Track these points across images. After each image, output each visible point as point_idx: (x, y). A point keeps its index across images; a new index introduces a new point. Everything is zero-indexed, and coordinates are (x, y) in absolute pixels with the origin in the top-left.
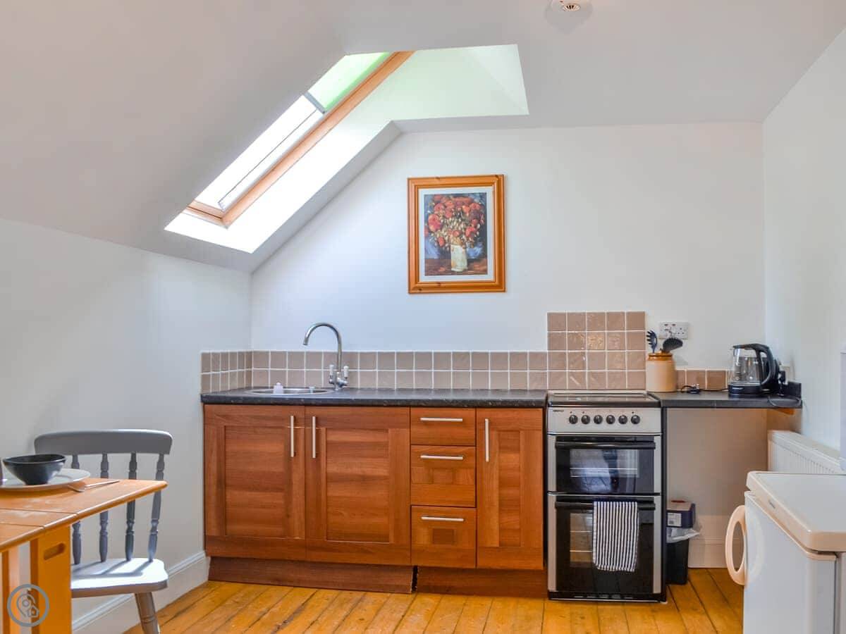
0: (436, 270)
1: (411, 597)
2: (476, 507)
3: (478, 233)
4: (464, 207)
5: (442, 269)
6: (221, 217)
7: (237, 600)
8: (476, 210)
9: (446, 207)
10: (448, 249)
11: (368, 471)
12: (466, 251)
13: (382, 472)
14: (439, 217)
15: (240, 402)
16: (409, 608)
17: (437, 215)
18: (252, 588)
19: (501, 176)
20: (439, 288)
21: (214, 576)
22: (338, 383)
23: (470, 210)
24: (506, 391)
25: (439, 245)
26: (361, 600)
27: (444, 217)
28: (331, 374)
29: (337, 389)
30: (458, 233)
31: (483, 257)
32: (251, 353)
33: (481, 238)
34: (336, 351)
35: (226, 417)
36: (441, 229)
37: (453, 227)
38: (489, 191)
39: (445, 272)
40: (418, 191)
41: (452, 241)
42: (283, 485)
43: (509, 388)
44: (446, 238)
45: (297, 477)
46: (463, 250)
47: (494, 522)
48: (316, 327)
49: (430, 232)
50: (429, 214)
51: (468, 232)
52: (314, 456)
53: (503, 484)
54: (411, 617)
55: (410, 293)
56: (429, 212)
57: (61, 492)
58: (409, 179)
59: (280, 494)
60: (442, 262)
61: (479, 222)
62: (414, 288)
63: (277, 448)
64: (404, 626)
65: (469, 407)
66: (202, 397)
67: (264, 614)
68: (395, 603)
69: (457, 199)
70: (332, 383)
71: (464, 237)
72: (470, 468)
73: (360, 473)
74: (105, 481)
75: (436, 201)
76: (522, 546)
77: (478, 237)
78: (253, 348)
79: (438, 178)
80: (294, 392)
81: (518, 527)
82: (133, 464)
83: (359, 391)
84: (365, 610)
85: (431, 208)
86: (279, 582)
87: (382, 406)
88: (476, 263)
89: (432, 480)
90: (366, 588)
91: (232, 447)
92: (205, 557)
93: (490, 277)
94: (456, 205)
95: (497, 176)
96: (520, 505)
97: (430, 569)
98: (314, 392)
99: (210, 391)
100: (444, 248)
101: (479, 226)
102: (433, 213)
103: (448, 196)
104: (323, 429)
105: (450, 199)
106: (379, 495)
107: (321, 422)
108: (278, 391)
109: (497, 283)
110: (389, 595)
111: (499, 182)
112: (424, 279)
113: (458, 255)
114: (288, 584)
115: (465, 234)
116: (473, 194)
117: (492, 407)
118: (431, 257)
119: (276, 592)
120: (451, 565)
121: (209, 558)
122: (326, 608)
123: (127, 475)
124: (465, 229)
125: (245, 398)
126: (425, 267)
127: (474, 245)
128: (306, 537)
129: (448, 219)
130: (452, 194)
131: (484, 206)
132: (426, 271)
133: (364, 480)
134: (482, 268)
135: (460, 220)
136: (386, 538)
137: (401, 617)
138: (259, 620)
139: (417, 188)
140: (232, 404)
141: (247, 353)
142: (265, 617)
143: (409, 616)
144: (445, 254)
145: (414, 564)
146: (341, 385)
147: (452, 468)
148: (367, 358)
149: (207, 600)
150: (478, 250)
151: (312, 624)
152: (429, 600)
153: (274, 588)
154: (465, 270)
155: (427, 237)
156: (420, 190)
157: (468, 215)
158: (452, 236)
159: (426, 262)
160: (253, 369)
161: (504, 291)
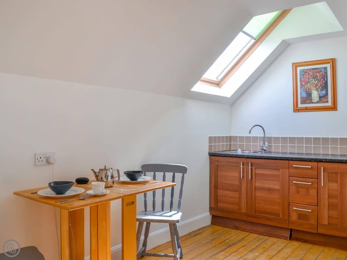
0: (305, 101)
1: (288, 241)
2: (317, 206)
3: (324, 85)
4: (317, 74)
5: (308, 101)
6: (218, 84)
7: (219, 233)
8: (323, 75)
9: (309, 74)
10: (310, 92)
11: (271, 186)
12: (318, 93)
13: (277, 187)
14: (306, 79)
15: (223, 155)
16: (286, 246)
17: (305, 78)
18: (226, 229)
19: (334, 59)
20: (307, 109)
21: (213, 223)
22: (264, 150)
23: (320, 75)
24: (338, 155)
25: (306, 91)
26: (267, 240)
27: (308, 78)
28: (261, 146)
29: (263, 152)
30: (315, 85)
31: (326, 96)
32: (231, 137)
33: (325, 87)
34: (263, 136)
35: (217, 161)
36: (307, 84)
37: (313, 83)
38: (328, 66)
39: (309, 102)
40: (297, 68)
41: (312, 89)
42: (238, 190)
43: (339, 154)
44: (310, 88)
45: (244, 187)
46: (317, 93)
47: (325, 213)
48: (255, 126)
49: (303, 85)
50: (302, 78)
51: (319, 85)
52: (250, 179)
53: (329, 197)
54: (285, 250)
55: (294, 112)
56: (302, 77)
57: (139, 184)
58: (293, 64)
59: (237, 193)
60: (308, 98)
61: (324, 80)
62: (296, 110)
63: (236, 174)
64: (281, 253)
65: (314, 161)
66: (209, 153)
67: (227, 239)
68: (280, 243)
69: (314, 71)
70: (262, 149)
71: (317, 87)
72: (315, 188)
73: (268, 187)
74: (155, 181)
75: (304, 72)
76: (339, 226)
77: (324, 86)
78: (232, 135)
79: (305, 62)
80: (246, 152)
81: (337, 217)
82: (164, 176)
83: (273, 153)
84: (267, 244)
85: (303, 75)
86: (236, 228)
87: (277, 159)
88: (323, 98)
89: (298, 192)
90: (270, 235)
91: (219, 173)
92: (209, 215)
93: (330, 104)
94: (314, 73)
95: (332, 59)
96: (338, 207)
97: (297, 231)
98: (253, 153)
99: (213, 151)
100: (308, 92)
101: (324, 82)
102: (303, 77)
103: (310, 69)
104: (254, 168)
105: (311, 71)
106: (276, 196)
107: (253, 165)
108: (239, 152)
109: (333, 107)
110: (279, 239)
111: (333, 62)
112: (300, 105)
113: (315, 95)
114: (240, 229)
115: (318, 85)
116: (321, 68)
117: (325, 162)
118: (303, 96)
119: (234, 232)
120: (305, 230)
121: (212, 216)
122: (252, 241)
123: (162, 180)
124: (318, 83)
125: (224, 154)
126: (301, 101)
127: (322, 90)
128: (247, 211)
129: (310, 79)
130: (312, 69)
131: (326, 73)
132: (301, 102)
133: (270, 190)
134: (326, 100)
135: (315, 80)
136: (279, 215)
137: (281, 249)
138: (224, 241)
139: (296, 67)
140: (219, 156)
141: (229, 137)
142: (227, 241)
143: (285, 249)
144: (309, 95)
145: (290, 227)
146: (265, 150)
147: (307, 188)
148: (277, 139)
149: (208, 231)
150: (324, 92)
151: (243, 246)
152: (296, 244)
153: (233, 230)
154: (318, 101)
155: (301, 88)
156: (298, 68)
157: (319, 77)
158: (312, 87)
159: (301, 98)
160: (232, 143)
161: (336, 110)
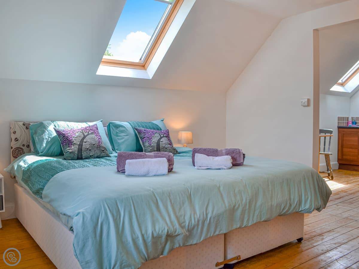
6: (342, 85)
21: (339, 168)
35: (344, 131)
66: (338, 127)
91: (345, 138)
99: (340, 126)
121: (339, 164)
